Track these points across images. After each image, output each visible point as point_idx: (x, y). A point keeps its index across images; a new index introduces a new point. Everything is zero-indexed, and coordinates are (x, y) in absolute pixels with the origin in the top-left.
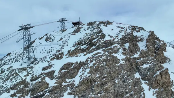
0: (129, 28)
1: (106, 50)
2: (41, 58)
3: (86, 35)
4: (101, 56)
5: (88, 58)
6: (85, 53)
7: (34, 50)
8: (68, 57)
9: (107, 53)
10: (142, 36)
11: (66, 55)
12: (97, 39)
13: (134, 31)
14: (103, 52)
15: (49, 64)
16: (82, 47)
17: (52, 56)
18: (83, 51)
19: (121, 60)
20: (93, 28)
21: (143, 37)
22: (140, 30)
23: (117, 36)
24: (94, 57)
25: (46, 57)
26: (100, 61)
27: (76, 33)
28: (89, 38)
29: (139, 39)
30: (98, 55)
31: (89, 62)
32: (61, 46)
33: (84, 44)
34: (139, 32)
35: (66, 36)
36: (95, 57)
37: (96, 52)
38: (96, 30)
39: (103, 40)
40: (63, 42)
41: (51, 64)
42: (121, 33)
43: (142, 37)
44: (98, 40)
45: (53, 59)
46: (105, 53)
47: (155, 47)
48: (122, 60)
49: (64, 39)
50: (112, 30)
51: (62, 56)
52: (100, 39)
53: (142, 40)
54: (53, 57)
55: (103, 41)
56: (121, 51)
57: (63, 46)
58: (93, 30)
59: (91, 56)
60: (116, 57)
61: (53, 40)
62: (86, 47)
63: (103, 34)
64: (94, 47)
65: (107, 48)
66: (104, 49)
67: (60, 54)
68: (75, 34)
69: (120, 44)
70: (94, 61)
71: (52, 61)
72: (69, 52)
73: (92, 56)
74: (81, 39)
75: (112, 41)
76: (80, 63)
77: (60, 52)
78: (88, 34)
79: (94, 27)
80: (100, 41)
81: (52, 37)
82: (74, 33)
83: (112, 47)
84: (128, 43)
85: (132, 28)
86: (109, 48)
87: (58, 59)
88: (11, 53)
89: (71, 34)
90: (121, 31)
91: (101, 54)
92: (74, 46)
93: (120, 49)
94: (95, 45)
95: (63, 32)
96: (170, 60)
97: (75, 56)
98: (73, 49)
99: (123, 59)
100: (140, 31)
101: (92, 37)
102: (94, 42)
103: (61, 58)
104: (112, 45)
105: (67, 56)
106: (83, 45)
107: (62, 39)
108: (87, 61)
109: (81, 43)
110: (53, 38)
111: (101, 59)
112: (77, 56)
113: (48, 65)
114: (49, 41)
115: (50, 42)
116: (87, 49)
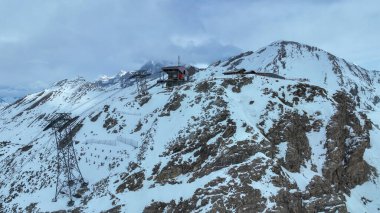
0: (289, 90)
1: (236, 172)
2: (97, 184)
3: (192, 122)
4: (224, 190)
5: (198, 192)
6: (191, 175)
7: (82, 154)
8: (153, 186)
9: (238, 181)
10: (319, 113)
11: (149, 179)
12: (218, 136)
13: (300, 98)
14: (229, 178)
15: (113, 203)
16: (185, 157)
17: (119, 178)
18: (185, 168)
19: (268, 200)
20: (210, 101)
21: (319, 117)
22: (314, 94)
23: (262, 124)
24: (210, 191)
25: (106, 181)
26: (222, 204)
27: (171, 112)
28: (199, 132)
29: (312, 122)
30: (220, 184)
31: (199, 203)
32: (138, 151)
33: (189, 151)
34: (312, 100)
35: (149, 119)
36: (213, 193)
37: (214, 176)
38: (215, 107)
39: (231, 142)
40: (144, 137)
41: (118, 204)
42: (271, 114)
43: (317, 118)
44: (219, 140)
45: (121, 189)
46: (233, 181)
47: (345, 146)
48: (272, 199)
49: (145, 128)
50: (252, 102)
51: (140, 182)
52: (224, 136)
53: (317, 126)
54: (121, 182)
55: (230, 146)
56: (269, 173)
57: (143, 149)
58: (209, 107)
59: (203, 187)
60: (258, 192)
61: (121, 128)
62: (194, 159)
63: (230, 121)
64: (210, 160)
65: (239, 165)
66: (231, 166)
67: (136, 175)
68: (168, 115)
69: (267, 150)
70: (210, 204)
71: (119, 195)
72: (155, 170)
73: (206, 186)
74: (182, 135)
75: (250, 144)
76: (181, 203)
77: (137, 170)
78: (198, 119)
79: (212, 98)
80: (224, 144)
81: (118, 118)
82: (166, 112)
83: (250, 161)
84: (286, 143)
85: (296, 90)
86: (244, 163)
87: (132, 188)
88: (31, 146)
89: (160, 113)
90: (270, 106)
91: (225, 184)
92: (167, 154)
93: (267, 167)
94: (214, 154)
95: (141, 105)
96: (376, 175)
97: (170, 183)
98: (165, 162)
99: (274, 197)
100: (315, 98)
101: (206, 129)
102: (212, 146)
103: (139, 186)
104: (251, 155)
105: (152, 182)
106: (187, 151)
107: (139, 127)
108: (195, 199)
109: (183, 146)
110: (120, 122)
111: (226, 198)
112: (173, 183)
113: (112, 207)
114: (112, 130)
115: (115, 132)
116: (194, 164)
